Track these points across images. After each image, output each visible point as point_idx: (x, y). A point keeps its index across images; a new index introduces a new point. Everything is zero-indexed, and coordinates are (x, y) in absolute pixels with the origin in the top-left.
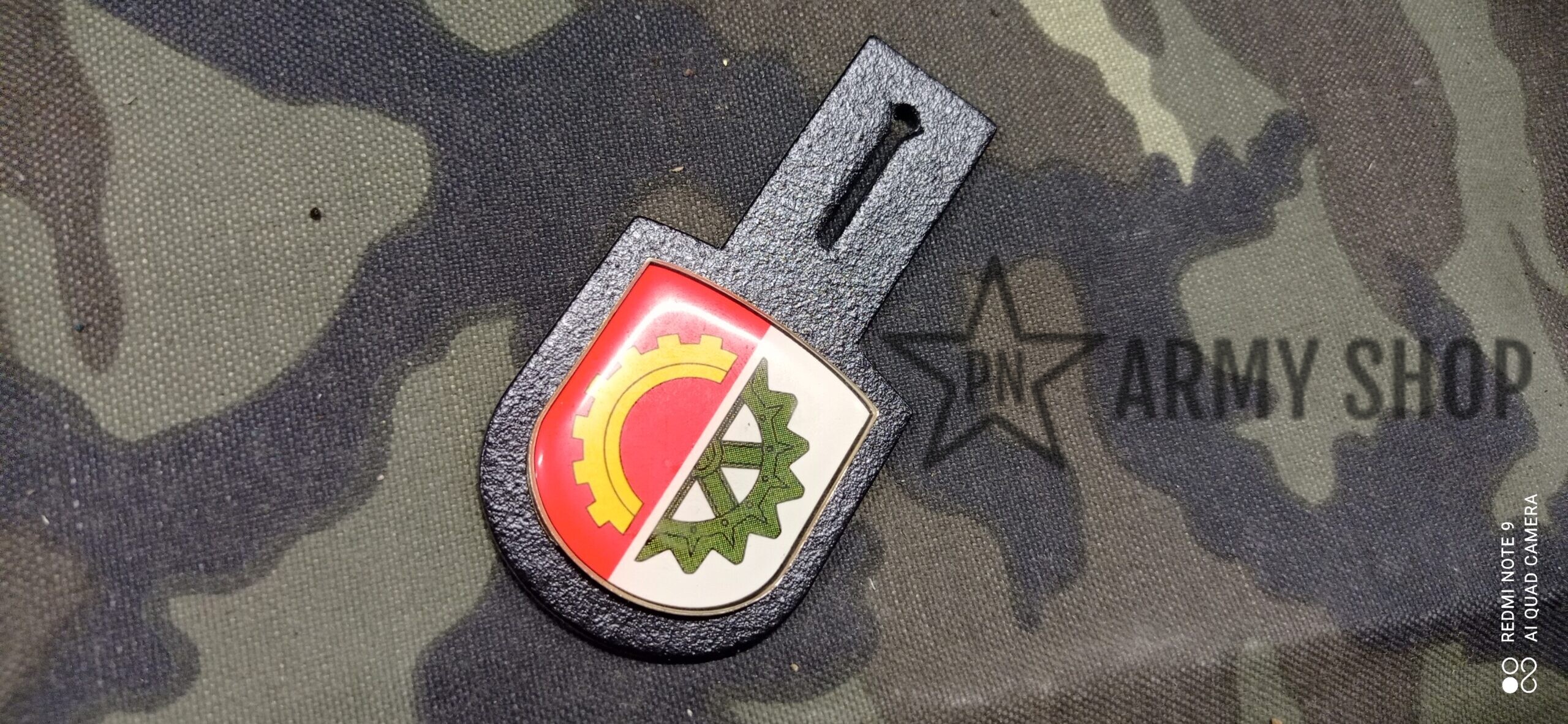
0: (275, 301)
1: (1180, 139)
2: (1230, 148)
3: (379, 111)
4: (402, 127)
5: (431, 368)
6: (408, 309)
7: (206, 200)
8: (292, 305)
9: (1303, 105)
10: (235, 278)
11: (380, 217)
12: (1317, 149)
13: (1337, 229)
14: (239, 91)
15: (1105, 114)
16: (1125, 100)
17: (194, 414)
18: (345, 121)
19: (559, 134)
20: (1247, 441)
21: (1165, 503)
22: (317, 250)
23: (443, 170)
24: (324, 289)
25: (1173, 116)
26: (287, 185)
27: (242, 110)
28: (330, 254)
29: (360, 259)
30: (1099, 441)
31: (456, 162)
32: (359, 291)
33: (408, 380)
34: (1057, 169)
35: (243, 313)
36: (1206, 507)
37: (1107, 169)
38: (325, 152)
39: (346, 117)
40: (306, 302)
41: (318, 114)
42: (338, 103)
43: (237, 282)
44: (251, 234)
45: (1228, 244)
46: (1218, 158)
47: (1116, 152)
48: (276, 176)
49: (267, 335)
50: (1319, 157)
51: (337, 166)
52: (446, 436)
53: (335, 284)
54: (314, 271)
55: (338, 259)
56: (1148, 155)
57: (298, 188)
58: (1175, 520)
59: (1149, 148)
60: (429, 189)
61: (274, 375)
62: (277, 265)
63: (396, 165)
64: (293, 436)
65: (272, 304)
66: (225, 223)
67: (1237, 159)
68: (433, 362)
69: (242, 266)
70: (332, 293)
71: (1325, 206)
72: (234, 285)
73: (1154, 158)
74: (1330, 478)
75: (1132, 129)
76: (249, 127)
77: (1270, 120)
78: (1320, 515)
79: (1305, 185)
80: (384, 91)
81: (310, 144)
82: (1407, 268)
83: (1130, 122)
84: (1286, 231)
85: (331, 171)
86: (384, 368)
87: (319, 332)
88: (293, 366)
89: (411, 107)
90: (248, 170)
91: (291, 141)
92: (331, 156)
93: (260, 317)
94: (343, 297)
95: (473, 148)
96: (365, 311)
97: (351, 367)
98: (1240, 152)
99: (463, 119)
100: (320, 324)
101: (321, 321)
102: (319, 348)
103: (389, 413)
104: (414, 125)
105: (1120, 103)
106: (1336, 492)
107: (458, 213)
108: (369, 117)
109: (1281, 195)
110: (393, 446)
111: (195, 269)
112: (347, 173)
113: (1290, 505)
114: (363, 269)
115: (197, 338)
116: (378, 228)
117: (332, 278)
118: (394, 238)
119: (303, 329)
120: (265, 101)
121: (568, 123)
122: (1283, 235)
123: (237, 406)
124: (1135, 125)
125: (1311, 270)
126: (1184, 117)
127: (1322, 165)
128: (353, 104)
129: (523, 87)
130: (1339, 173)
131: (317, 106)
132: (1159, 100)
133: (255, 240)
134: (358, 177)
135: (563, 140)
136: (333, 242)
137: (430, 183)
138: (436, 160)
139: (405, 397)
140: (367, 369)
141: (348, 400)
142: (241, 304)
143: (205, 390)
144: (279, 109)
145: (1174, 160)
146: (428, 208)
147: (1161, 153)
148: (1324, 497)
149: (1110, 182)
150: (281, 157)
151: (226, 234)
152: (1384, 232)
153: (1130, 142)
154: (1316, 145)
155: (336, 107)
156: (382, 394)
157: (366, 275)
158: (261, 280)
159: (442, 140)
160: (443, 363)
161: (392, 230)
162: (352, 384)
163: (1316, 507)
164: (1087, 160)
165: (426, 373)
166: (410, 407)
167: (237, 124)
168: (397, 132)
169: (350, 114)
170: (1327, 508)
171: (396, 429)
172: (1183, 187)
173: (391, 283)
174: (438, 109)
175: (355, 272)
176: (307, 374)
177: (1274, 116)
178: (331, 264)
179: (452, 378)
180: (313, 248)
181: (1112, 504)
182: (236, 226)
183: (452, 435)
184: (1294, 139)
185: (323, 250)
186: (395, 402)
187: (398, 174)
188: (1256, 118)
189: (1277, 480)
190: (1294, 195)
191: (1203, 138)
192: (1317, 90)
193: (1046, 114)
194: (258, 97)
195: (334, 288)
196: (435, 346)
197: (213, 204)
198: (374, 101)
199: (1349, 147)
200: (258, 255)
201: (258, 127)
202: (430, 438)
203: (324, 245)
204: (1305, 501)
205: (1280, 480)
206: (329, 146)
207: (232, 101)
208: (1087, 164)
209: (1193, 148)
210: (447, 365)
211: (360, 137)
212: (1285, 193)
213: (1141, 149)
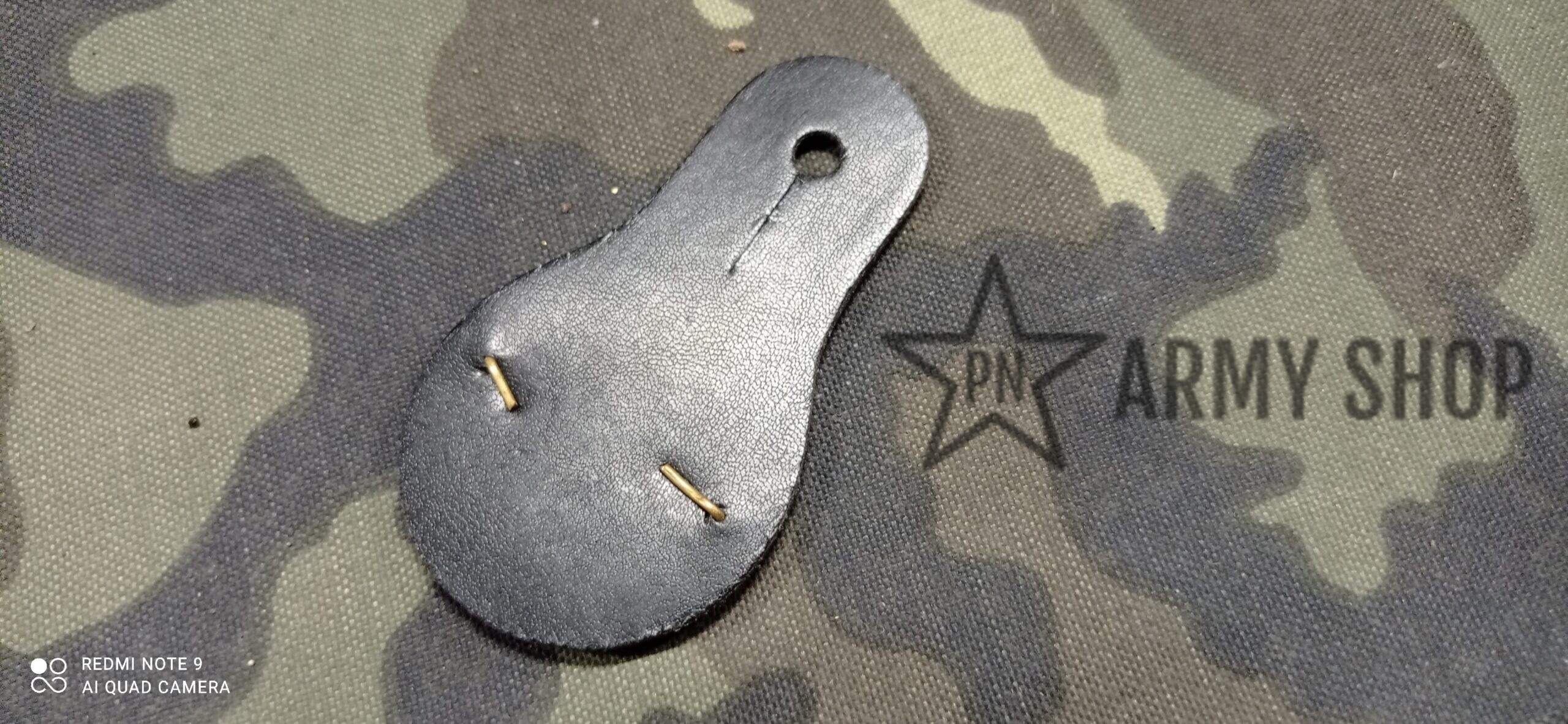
0: (161, 501)
1: (1148, 181)
2: (1212, 182)
3: (262, 300)
4: (284, 311)
5: (313, 549)
6: (290, 493)
7: (98, 412)
8: (176, 502)
9: (1299, 117)
10: (124, 483)
11: (262, 403)
12: (1324, 166)
13: (1360, 256)
14: (130, 302)
15: (1051, 170)
16: (1075, 150)
17: (86, 621)
18: (228, 314)
19: (440, 294)
20: (1267, 526)
21: (1162, 613)
22: (201, 445)
23: (324, 348)
24: (208, 483)
25: (1136, 158)
26: (172, 385)
27: (133, 319)
28: (213, 447)
29: (243, 448)
30: (1075, 548)
31: (336, 338)
32: (242, 480)
33: (289, 566)
34: (995, 242)
35: (132, 517)
36: (1217, 613)
37: (1058, 232)
38: (209, 347)
39: (229, 310)
40: (189, 499)
41: (203, 311)
42: (222, 298)
43: (126, 487)
44: (139, 438)
45: (1220, 293)
46: (1198, 197)
47: (1069, 210)
48: (163, 378)
49: (153, 536)
50: (1327, 175)
51: (221, 359)
52: (328, 619)
53: (217, 476)
54: (197, 466)
55: (220, 450)
56: (1109, 206)
57: (183, 387)
58: (1176, 633)
59: (1109, 198)
60: (311, 368)
61: (159, 575)
62: (163, 465)
63: (278, 349)
64: (176, 635)
65: (158, 504)
66: (115, 431)
67: (1222, 193)
68: (315, 544)
69: (130, 471)
70: (215, 486)
71: (1342, 229)
72: (123, 490)
73: (1116, 209)
74: (1382, 561)
75: (1087, 181)
76: (139, 335)
77: (1260, 141)
78: (1369, 609)
79: (1314, 210)
80: (266, 279)
81: (196, 341)
82: (1456, 289)
83: (1083, 174)
84: (1294, 267)
85: (216, 365)
86: (265, 555)
87: (203, 525)
88: (176, 565)
89: (292, 290)
90: (137, 377)
91: (176, 342)
92: (215, 350)
93: (147, 519)
94: (226, 488)
95: (353, 322)
96: (246, 499)
97: (232, 558)
98: (1225, 184)
99: (342, 294)
100: (203, 519)
101: (204, 515)
102: (202, 542)
103: (270, 601)
104: (295, 308)
105: (1069, 155)
106: (1389, 578)
107: (340, 388)
108: (252, 306)
109: (1283, 226)
110: (273, 636)
111: (88, 479)
112: (230, 364)
113: (1329, 601)
114: (245, 458)
115: (91, 546)
116: (260, 414)
117: (215, 471)
118: (276, 423)
119: (187, 526)
120: (155, 307)
121: (450, 282)
122: (1290, 272)
123: (124, 610)
124: (1090, 176)
125: (1331, 308)
126: (1150, 156)
127: (1332, 183)
128: (237, 297)
129: (401, 253)
130: (1354, 189)
131: (203, 304)
132: (1118, 143)
133: (142, 443)
134: (241, 366)
135: (444, 299)
136: (216, 435)
137: (311, 362)
138: (317, 338)
139: (285, 582)
140: (248, 559)
141: (229, 593)
142: (130, 508)
143: (97, 596)
144: (167, 313)
145: (1141, 207)
146: (310, 388)
147: (1125, 202)
148: (1375, 586)
149: (1063, 245)
150: (167, 358)
151: (116, 441)
152: (1421, 250)
153: (1086, 196)
154: (1323, 161)
155: (220, 301)
156: (262, 583)
157: (248, 463)
158: (148, 482)
159: (322, 318)
160: (325, 544)
161: (275, 414)
162: (233, 576)
163: (1365, 599)
164: (1033, 225)
165: (307, 556)
166: (291, 593)
167: (128, 333)
168: (279, 317)
169: (234, 307)
170: (1381, 598)
171: (276, 618)
172: (1155, 236)
173: (273, 468)
174: (318, 289)
175: (237, 462)
176: (190, 570)
177: (1265, 136)
178: (213, 457)
179: (334, 558)
180: (197, 443)
181: (1094, 621)
182: (125, 432)
183: (332, 617)
184: (1293, 159)
185: (206, 444)
186: (275, 590)
187: (280, 359)
188: (1243, 142)
189: (1309, 571)
190: (1300, 223)
191: (1177, 176)
192: (1316, 97)
193: (978, 183)
194: (148, 305)
195: (216, 480)
196: (317, 527)
197: (104, 414)
198: (256, 291)
199: (1366, 157)
200: (145, 458)
201: (147, 333)
202: (311, 623)
203: (207, 439)
204: (1348, 593)
205: (1315, 570)
206: (214, 341)
207: (124, 312)
208: (1033, 230)
209: (1164, 189)
210: (330, 545)
211: (243, 327)
212: (1288, 224)
213: (1100, 201)
